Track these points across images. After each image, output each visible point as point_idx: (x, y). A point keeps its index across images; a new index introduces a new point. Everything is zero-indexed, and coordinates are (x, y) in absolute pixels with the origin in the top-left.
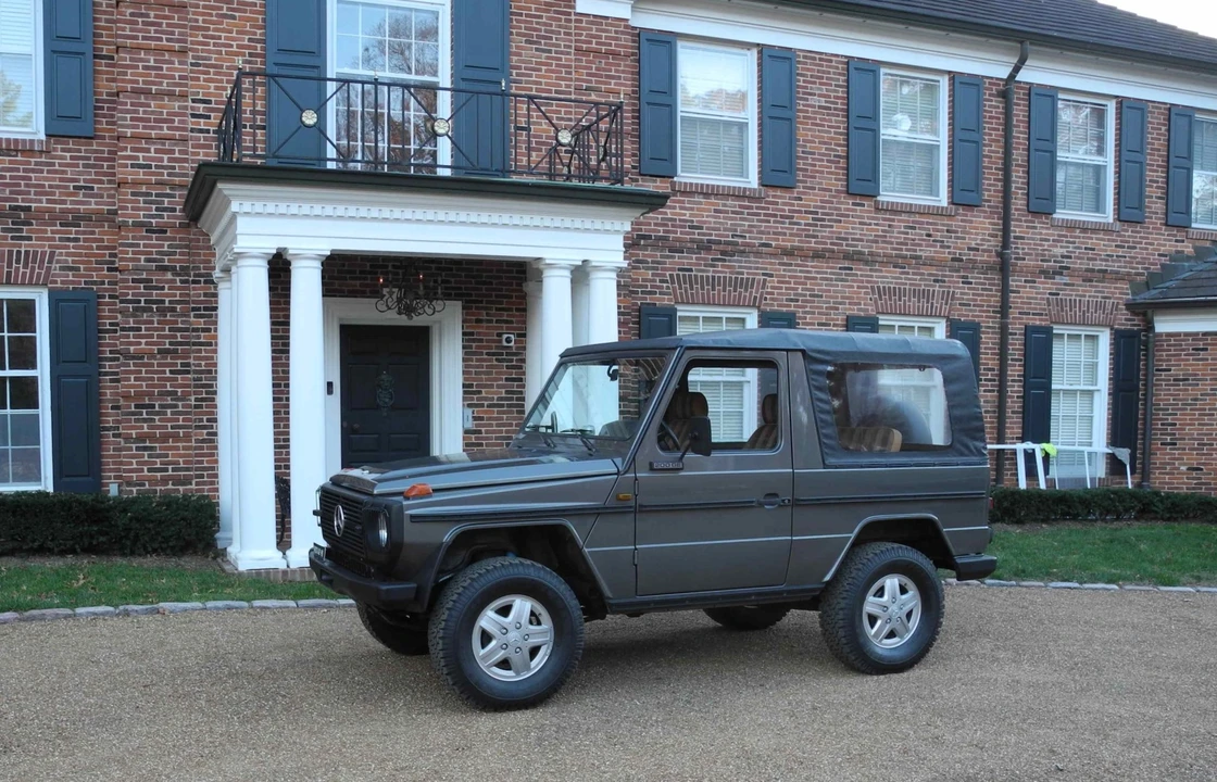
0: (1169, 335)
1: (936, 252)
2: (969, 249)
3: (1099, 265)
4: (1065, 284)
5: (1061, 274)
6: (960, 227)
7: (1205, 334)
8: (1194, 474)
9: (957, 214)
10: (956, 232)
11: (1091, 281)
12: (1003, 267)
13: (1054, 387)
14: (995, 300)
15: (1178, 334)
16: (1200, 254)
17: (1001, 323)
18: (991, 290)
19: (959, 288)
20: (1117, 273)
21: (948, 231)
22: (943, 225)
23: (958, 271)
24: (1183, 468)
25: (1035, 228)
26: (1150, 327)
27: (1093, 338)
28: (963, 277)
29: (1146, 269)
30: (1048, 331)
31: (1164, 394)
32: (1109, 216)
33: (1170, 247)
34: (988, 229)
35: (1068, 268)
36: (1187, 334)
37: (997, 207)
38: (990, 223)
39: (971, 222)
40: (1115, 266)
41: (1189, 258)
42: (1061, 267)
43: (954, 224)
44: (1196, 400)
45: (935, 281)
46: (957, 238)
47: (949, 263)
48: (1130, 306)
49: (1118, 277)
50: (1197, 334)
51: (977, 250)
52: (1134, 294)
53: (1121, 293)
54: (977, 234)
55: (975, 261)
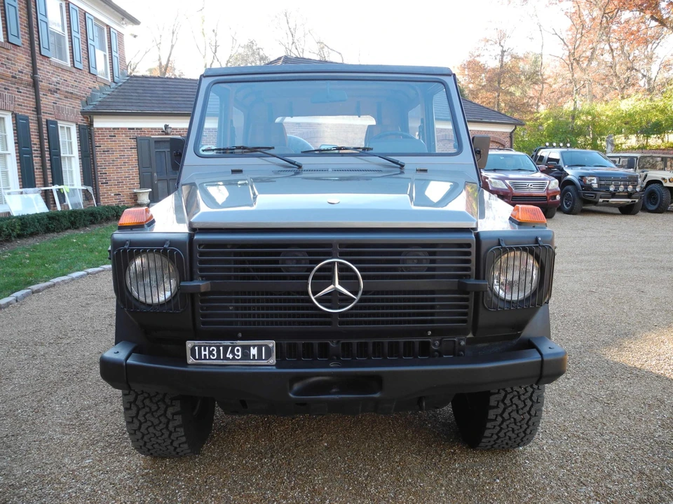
0: (98, 129)
1: (4, 71)
2: (19, 72)
3: (70, 90)
4: (59, 98)
5: (56, 92)
6: (13, 57)
7: (114, 129)
8: (117, 197)
9: (11, 49)
10: (11, 60)
11: (67, 98)
12: (35, 84)
13: (62, 155)
14: (32, 104)
15: (102, 129)
16: (101, 90)
17: (38, 117)
18: (30, 98)
19: (16, 95)
20: (77, 95)
21: (7, 59)
22: (5, 54)
23: (15, 84)
24: (113, 195)
25: (44, 64)
26: (91, 124)
27: (69, 129)
28: (17, 88)
29: (86, 94)
30: (56, 123)
31: (100, 159)
32: (69, 64)
33: (91, 85)
34: (24, 61)
35: (59, 90)
36: (106, 129)
37: (27, 49)
38: (26, 58)
39: (17, 55)
40: (75, 91)
41: (98, 91)
42: (57, 89)
43: (10, 54)
44: (113, 161)
45: (5, 89)
46: (12, 64)
47: (11, 79)
48: (83, 113)
49: (78, 97)
50: (110, 129)
51: (22, 73)
52: (83, 106)
53: (78, 106)
54: (20, 63)
55: (22, 80)
